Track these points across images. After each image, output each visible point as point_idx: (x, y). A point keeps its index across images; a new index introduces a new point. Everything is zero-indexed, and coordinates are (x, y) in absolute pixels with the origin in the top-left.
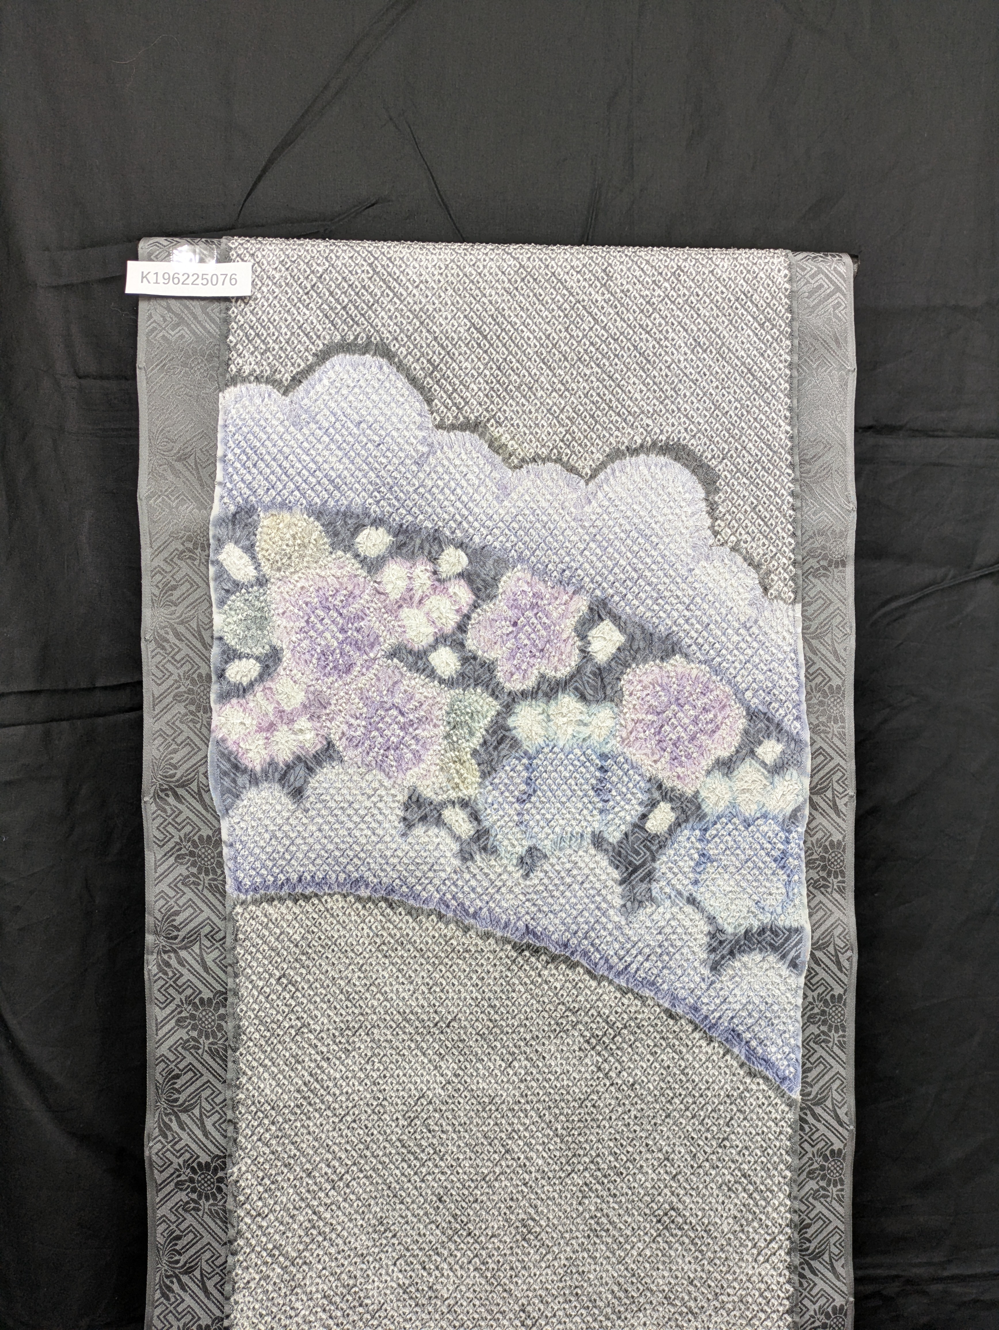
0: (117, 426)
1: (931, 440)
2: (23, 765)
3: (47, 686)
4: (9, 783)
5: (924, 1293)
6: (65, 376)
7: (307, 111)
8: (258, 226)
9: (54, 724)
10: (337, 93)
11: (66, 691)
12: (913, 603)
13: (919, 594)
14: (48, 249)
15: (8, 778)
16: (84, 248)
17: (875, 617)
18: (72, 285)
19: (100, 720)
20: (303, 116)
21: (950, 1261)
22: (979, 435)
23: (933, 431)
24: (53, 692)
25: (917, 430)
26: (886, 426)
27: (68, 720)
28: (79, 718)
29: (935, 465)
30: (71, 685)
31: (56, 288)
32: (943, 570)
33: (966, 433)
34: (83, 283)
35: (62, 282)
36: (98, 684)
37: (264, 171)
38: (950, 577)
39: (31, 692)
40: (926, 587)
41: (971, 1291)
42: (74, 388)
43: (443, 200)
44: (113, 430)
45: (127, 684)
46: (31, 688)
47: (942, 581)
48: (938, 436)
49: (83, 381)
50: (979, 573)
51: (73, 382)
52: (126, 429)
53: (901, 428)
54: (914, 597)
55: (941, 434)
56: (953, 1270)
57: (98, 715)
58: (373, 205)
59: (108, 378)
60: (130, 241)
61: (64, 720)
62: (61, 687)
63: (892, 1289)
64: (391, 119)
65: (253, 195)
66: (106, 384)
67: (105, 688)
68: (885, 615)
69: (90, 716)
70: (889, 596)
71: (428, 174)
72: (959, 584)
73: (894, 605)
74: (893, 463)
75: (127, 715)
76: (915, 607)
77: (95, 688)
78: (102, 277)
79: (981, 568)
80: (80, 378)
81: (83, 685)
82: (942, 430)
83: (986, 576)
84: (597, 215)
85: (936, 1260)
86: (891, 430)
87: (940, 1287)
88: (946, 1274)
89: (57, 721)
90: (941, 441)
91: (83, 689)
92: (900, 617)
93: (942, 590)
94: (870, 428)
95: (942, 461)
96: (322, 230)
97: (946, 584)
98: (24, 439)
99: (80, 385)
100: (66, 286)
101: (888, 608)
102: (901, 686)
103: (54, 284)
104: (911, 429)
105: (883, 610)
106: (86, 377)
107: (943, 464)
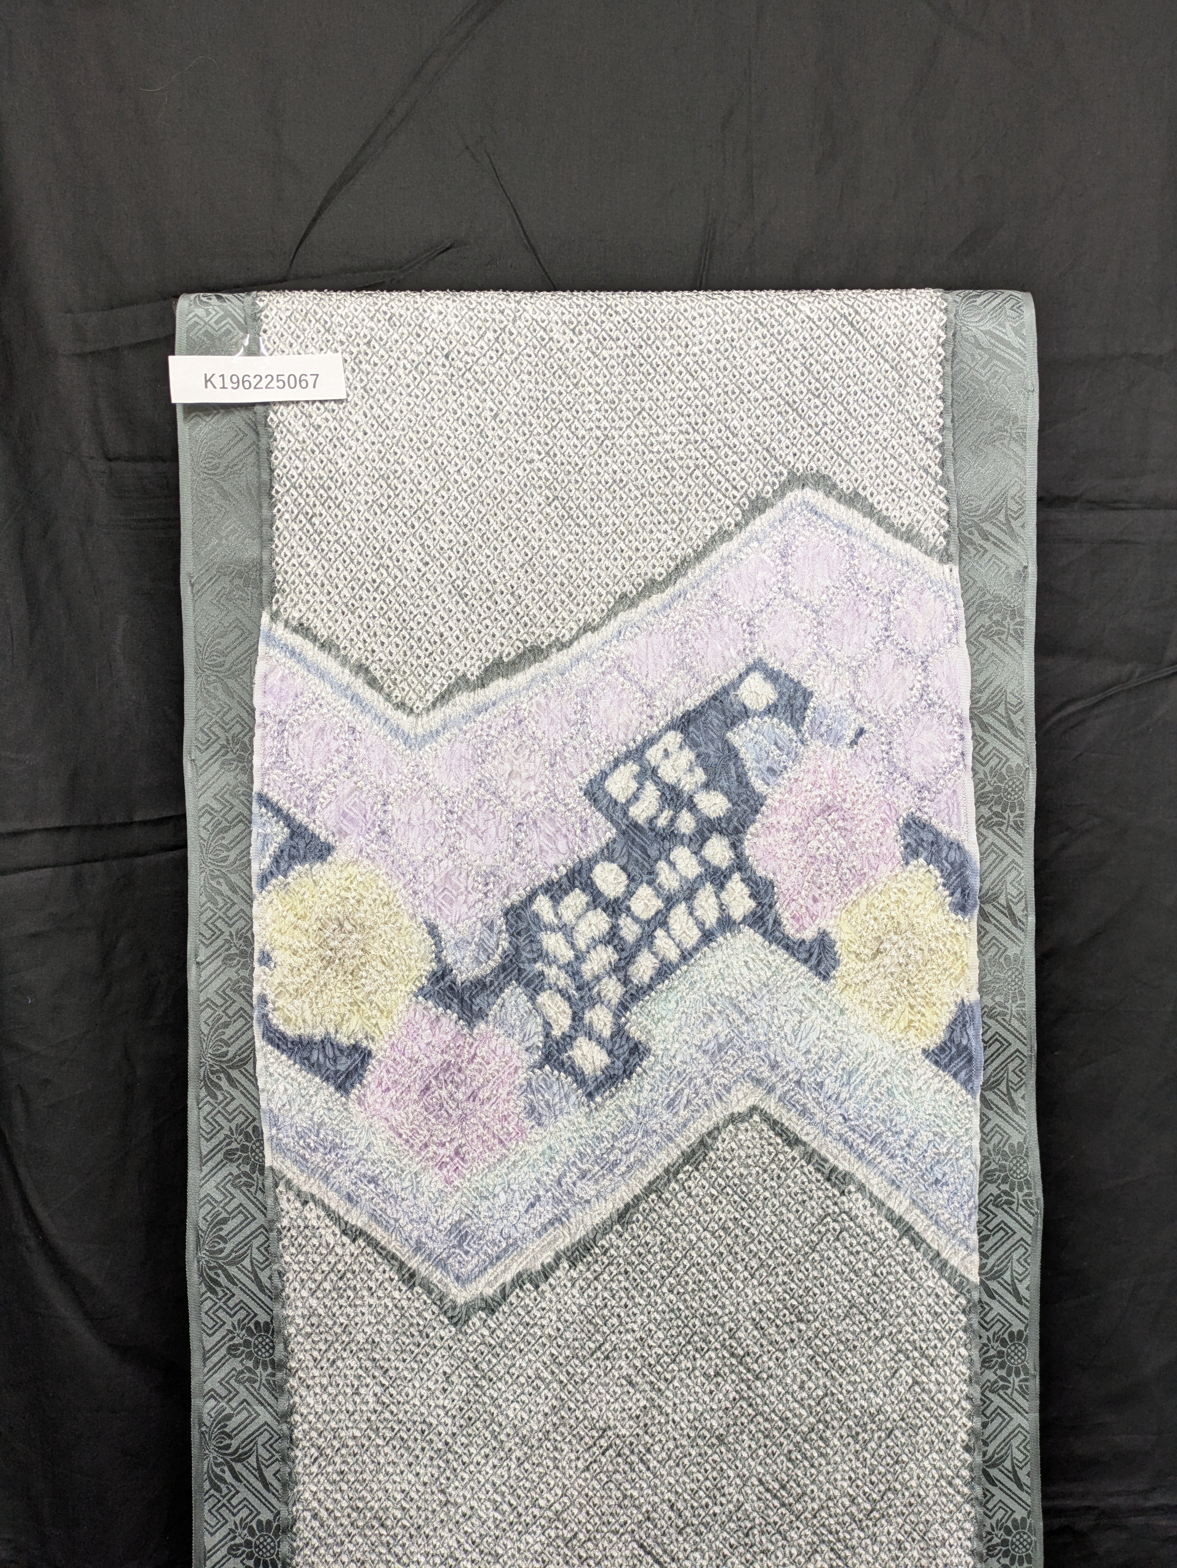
0: (154, 516)
1: (1112, 513)
2: (51, 914)
3: (77, 821)
4: (34, 936)
5: (1123, 1527)
6: (92, 458)
7: (368, 142)
8: (313, 277)
9: (86, 865)
10: (403, 120)
11: (99, 827)
12: (1094, 706)
13: (1100, 696)
14: (70, 311)
15: (33, 930)
16: (112, 308)
17: (1049, 724)
18: (99, 352)
19: (140, 861)
20: (364, 147)
21: (1152, 1490)
22: (1168, 506)
23: (1114, 502)
24: (83, 828)
25: (1094, 502)
26: (1058, 498)
27: (102, 860)
28: (116, 858)
29: (1117, 542)
30: (105, 820)
31: (82, 356)
32: (1129, 666)
33: (1152, 504)
34: (111, 350)
35: (88, 348)
36: (137, 819)
37: (319, 213)
38: (1137, 674)
39: (59, 829)
40: (1109, 687)
42: (104, 472)
43: (529, 241)
44: (149, 521)
45: (171, 818)
46: (58, 823)
47: (1128, 679)
48: (1119, 509)
49: (112, 464)
50: (1171, 670)
51: (102, 465)
52: (164, 519)
53: (1076, 499)
54: (1094, 700)
55: (1123, 505)
56: (1157, 1500)
57: (137, 854)
58: (448, 249)
59: (141, 459)
60: (165, 299)
61: (96, 861)
62: (94, 822)
63: (1083, 1523)
64: (467, 148)
65: (307, 242)
66: (139, 466)
67: (144, 823)
68: (1060, 721)
69: (128, 855)
70: (1065, 699)
71: (512, 211)
72: (1149, 682)
73: (1071, 709)
74: (1068, 540)
75: (170, 854)
76: (1096, 712)
77: (132, 823)
78: (134, 341)
79: (1173, 664)
80: (110, 460)
81: (119, 820)
82: (1123, 501)
84: (711, 256)
85: (1137, 1488)
86: (1064, 501)
87: (1141, 1520)
88: (1149, 1504)
89: (89, 862)
90: (1123, 515)
91: (120, 825)
92: (1079, 724)
93: (1130, 690)
95: (1125, 538)
96: (388, 280)
97: (1132, 684)
98: (46, 533)
99: (111, 469)
100: (92, 353)
101: (1063, 713)
102: (1082, 805)
103: (78, 351)
104: (1088, 501)
105: (1058, 716)
106: (117, 459)
107: (1126, 542)
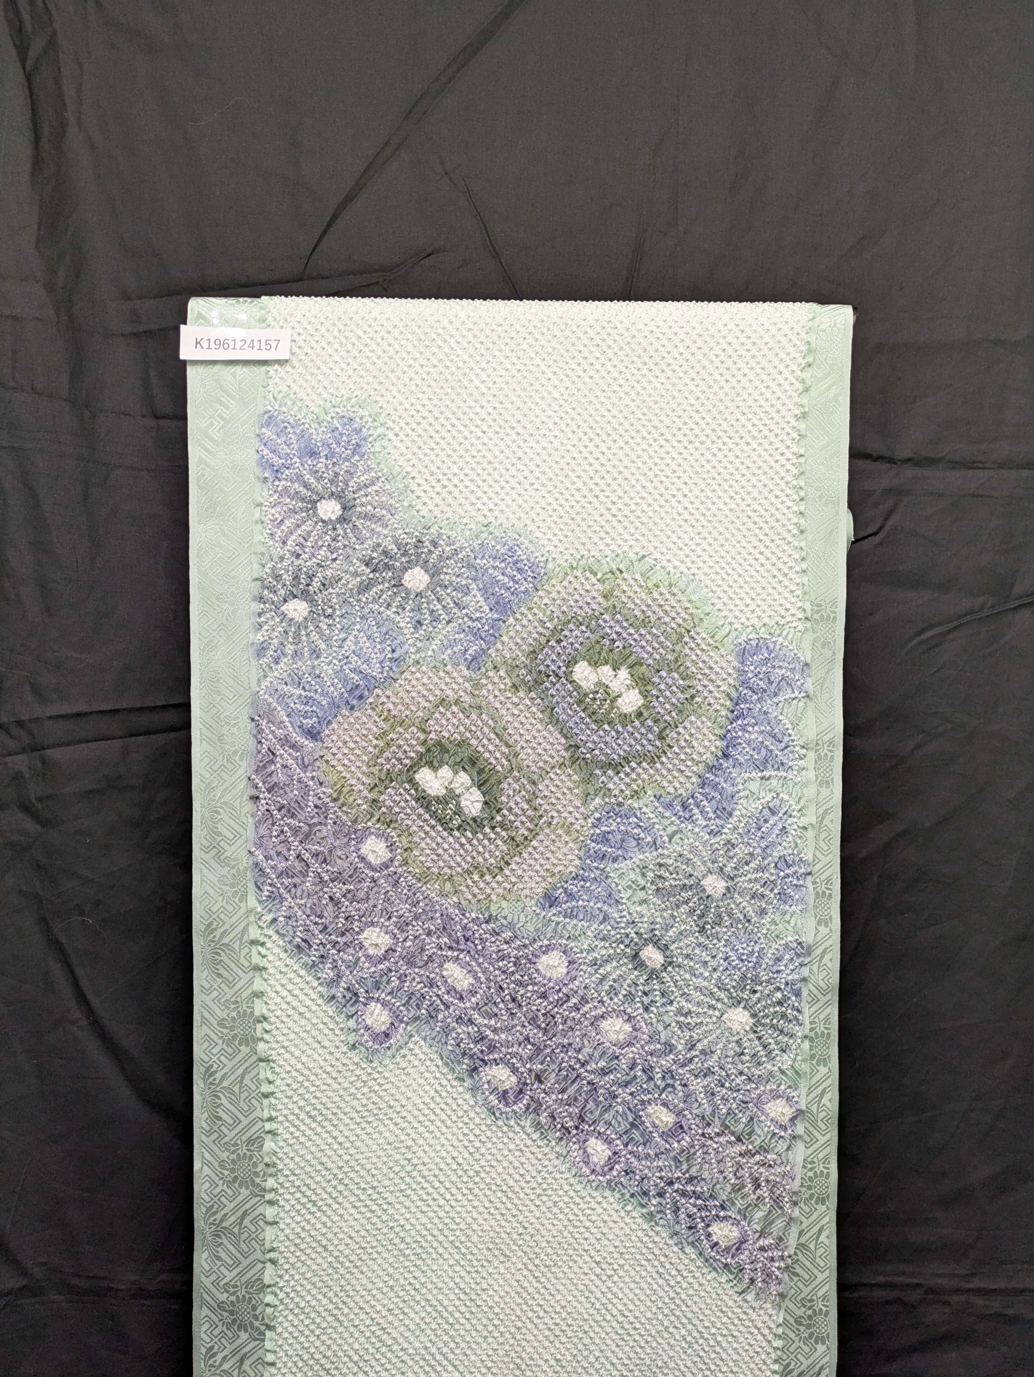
1: (970, 472)
2: (104, 775)
4: (90, 792)
5: (947, 1303)
6: (143, 416)
7: (368, 167)
9: (133, 739)
11: (143, 709)
12: (949, 632)
13: (955, 624)
14: (129, 299)
15: (90, 787)
16: (162, 297)
17: (910, 645)
20: (365, 172)
21: (973, 1275)
22: (1019, 467)
23: (974, 462)
25: (956, 462)
26: (926, 459)
27: (145, 734)
28: (155, 732)
29: (974, 496)
31: (135, 334)
32: (981, 599)
33: (1005, 464)
34: (160, 329)
35: (141, 329)
37: (329, 225)
38: (988, 606)
40: (963, 616)
41: (995, 1305)
42: (152, 428)
43: (494, 249)
47: (980, 610)
48: (978, 468)
49: (160, 422)
50: (1017, 603)
51: (151, 422)
53: (940, 460)
54: (949, 626)
55: (980, 465)
56: (976, 1283)
58: (428, 256)
61: (141, 735)
63: (913, 1297)
64: (446, 173)
65: (319, 249)
66: (181, 423)
68: (921, 643)
70: (925, 625)
71: (481, 223)
72: (998, 614)
73: (930, 633)
74: (931, 494)
76: (951, 636)
79: (1021, 597)
80: (158, 418)
82: (981, 462)
83: (1024, 605)
84: (641, 259)
85: (962, 1272)
86: (930, 462)
87: (963, 1298)
88: (970, 1286)
89: (133, 736)
90: (980, 473)
91: (158, 707)
92: (937, 645)
93: (980, 619)
94: (909, 460)
95: (980, 492)
97: (983, 614)
99: (158, 425)
100: (145, 332)
101: (924, 636)
102: (937, 712)
103: (135, 331)
104: (950, 461)
105: (919, 639)
106: (163, 417)
107: (982, 496)
